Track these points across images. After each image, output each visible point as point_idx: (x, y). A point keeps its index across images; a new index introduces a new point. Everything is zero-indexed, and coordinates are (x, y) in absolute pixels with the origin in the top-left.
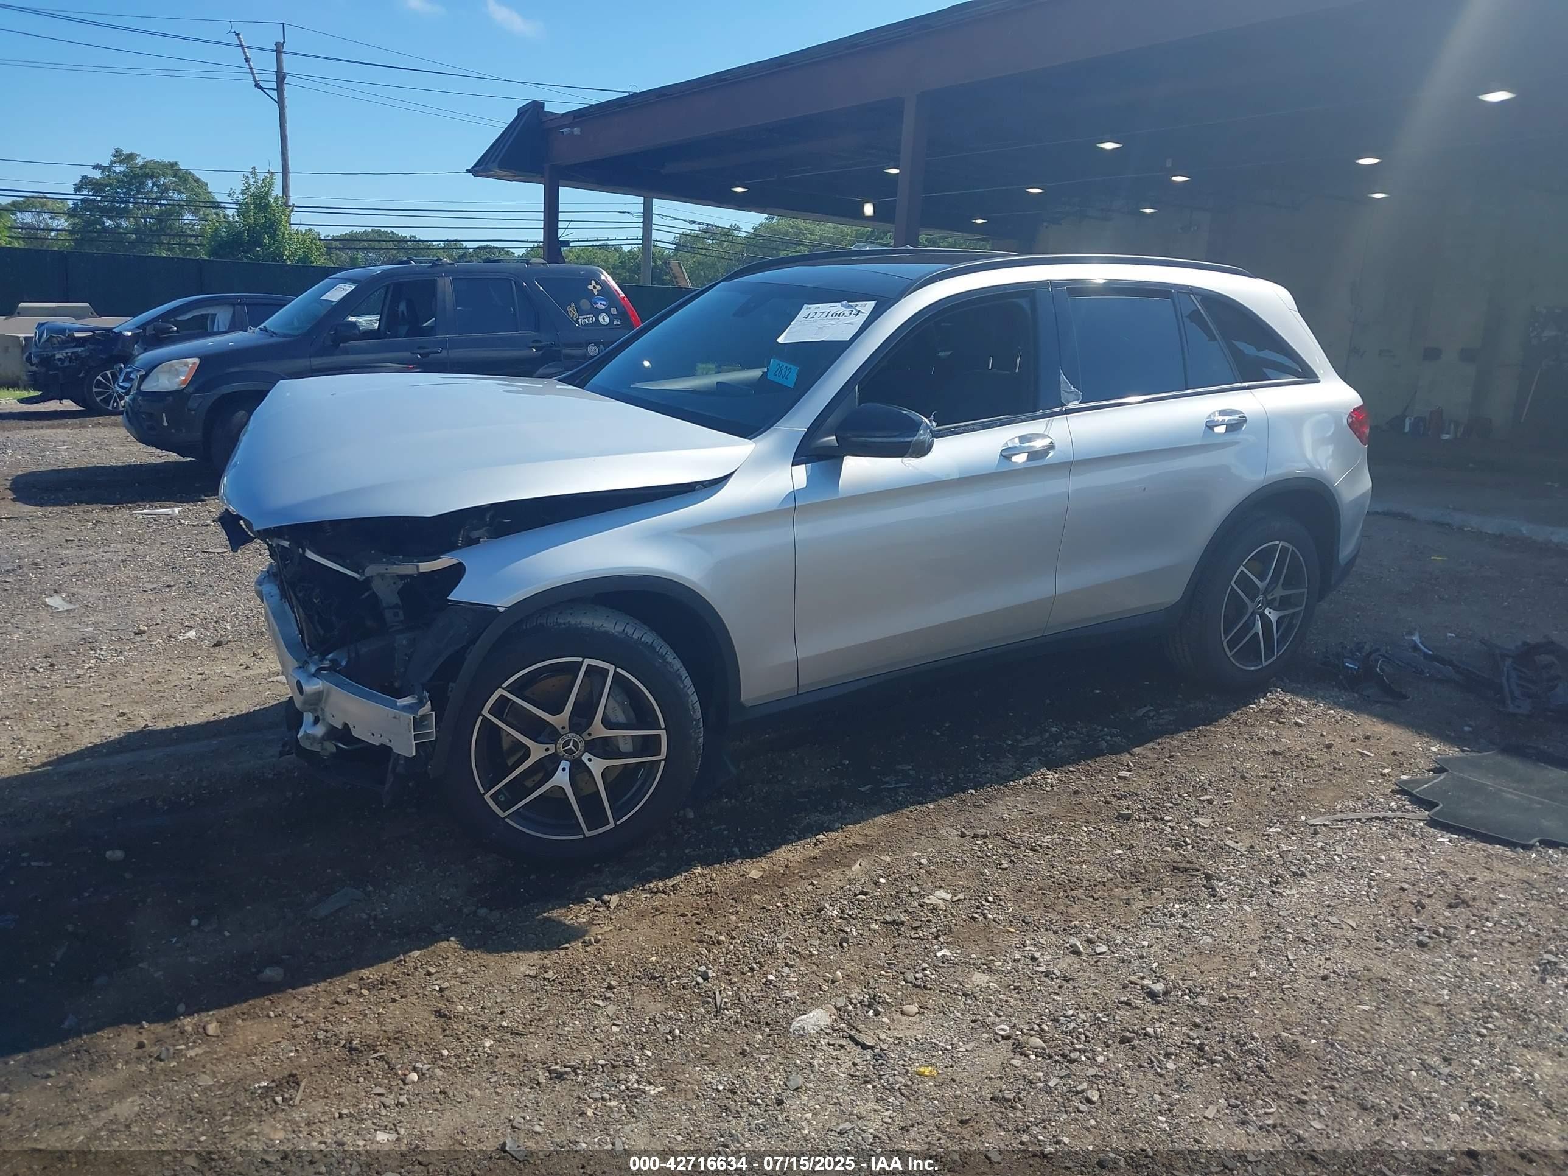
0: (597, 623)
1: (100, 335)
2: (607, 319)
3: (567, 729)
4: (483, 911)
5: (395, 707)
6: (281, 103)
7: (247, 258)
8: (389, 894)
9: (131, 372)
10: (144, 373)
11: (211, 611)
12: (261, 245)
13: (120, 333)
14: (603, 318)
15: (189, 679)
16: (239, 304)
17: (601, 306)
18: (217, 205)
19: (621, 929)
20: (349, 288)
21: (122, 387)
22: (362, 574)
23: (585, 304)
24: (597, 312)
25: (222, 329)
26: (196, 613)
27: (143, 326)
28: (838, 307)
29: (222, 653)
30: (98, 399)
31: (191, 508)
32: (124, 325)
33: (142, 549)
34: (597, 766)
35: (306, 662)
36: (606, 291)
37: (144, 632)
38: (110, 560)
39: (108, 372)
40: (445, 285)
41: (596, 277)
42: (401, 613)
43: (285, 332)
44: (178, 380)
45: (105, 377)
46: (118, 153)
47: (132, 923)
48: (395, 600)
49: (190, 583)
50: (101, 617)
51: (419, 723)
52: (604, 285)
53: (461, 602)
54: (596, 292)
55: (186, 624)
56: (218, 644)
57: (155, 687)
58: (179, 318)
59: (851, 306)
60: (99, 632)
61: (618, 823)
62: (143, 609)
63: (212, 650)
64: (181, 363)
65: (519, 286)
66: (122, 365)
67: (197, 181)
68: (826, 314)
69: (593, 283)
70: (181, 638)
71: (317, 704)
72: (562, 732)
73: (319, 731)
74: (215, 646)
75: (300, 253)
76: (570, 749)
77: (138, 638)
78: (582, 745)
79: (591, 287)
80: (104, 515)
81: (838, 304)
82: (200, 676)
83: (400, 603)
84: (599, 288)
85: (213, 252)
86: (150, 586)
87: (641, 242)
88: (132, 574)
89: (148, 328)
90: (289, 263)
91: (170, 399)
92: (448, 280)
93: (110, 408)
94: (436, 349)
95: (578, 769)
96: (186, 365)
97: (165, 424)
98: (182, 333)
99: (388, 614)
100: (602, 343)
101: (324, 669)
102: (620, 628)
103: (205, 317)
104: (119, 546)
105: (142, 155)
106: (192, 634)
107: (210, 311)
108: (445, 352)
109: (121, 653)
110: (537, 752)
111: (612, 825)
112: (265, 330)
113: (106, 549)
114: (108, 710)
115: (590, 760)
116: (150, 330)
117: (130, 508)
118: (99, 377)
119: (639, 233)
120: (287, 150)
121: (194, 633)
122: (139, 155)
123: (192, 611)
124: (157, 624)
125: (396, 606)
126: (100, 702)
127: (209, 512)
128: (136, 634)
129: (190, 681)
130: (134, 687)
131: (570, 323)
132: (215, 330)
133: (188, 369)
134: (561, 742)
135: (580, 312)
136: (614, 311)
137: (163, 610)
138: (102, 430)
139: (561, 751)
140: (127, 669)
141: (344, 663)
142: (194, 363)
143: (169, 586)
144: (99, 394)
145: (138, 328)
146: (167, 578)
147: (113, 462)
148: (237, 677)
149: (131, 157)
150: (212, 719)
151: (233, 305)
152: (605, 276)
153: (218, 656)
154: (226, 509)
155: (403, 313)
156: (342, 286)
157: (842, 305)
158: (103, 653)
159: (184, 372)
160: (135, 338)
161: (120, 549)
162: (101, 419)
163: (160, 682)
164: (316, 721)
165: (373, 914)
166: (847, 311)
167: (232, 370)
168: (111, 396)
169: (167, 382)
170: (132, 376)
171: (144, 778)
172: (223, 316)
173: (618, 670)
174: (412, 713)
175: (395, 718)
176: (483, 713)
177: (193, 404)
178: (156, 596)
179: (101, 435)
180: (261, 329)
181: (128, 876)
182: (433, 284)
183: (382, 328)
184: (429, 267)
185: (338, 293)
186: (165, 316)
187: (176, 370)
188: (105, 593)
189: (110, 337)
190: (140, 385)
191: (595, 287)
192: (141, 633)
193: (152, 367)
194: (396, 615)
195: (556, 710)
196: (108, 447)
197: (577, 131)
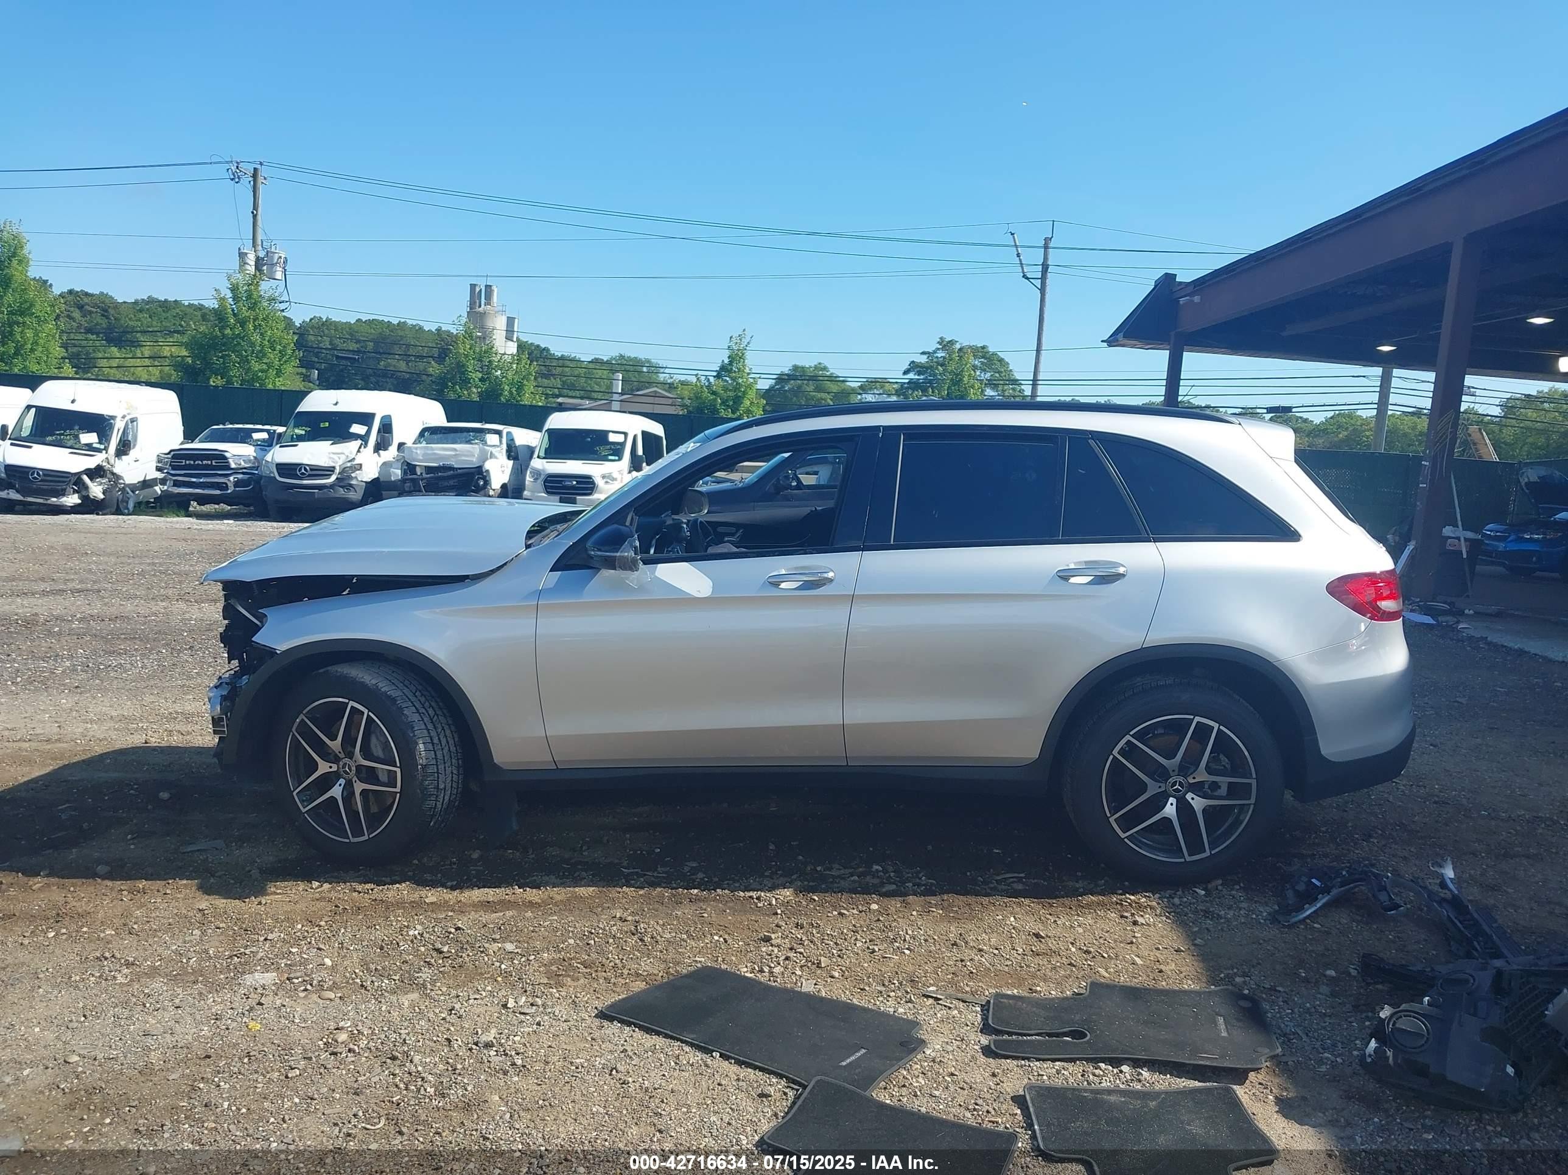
0: (360, 675)
6: (1043, 290)
18: (1015, 382)
34: (358, 787)
46: (941, 341)
53: (263, 645)
61: (370, 837)
67: (1001, 360)
72: (340, 756)
78: (353, 769)
87: (1376, 406)
105: (960, 341)
110: (323, 767)
111: (366, 837)
115: (355, 782)
119: (1375, 397)
120: (1042, 330)
122: (957, 342)
149: (952, 342)
173: (370, 713)
176: (293, 730)
197: (1197, 299)
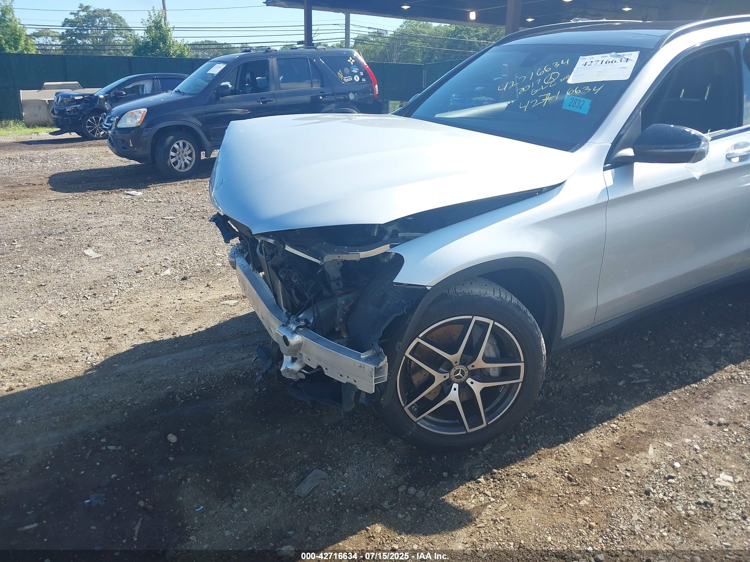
0: (483, 292)
1: (88, 98)
2: (358, 79)
3: (458, 363)
4: (412, 490)
5: (359, 358)
7: (152, 55)
8: (343, 473)
9: (111, 117)
10: (118, 118)
11: (176, 256)
12: (159, 48)
13: (98, 96)
14: (357, 78)
15: (174, 303)
16: (156, 79)
17: (355, 71)
19: (514, 509)
20: (222, 66)
21: (106, 125)
22: (322, 259)
23: (346, 70)
24: (353, 75)
25: (148, 93)
26: (167, 258)
27: (108, 92)
28: (608, 57)
29: (188, 284)
30: (89, 132)
31: (148, 192)
32: (99, 92)
33: (129, 218)
34: (477, 387)
35: (288, 323)
36: (357, 63)
37: (141, 271)
38: (114, 225)
39: (93, 117)
40: (273, 62)
41: (350, 55)
42: (341, 282)
43: (190, 92)
44: (136, 121)
45: (92, 120)
46: (81, 6)
47: (181, 498)
48: (338, 275)
49: (160, 238)
50: (115, 262)
51: (378, 371)
52: (356, 59)
53: (402, 284)
54: (352, 64)
55: (163, 265)
56: (184, 279)
57: (156, 310)
58: (126, 87)
59: (619, 56)
60: (117, 272)
61: (489, 423)
62: (138, 256)
63: (182, 282)
64: (137, 111)
65: (311, 61)
66: (105, 114)
67: (120, 18)
68: (600, 62)
69: (351, 58)
70: (162, 275)
71: (296, 351)
72: (454, 364)
73: (296, 367)
74: (183, 279)
75: (178, 52)
76: (459, 376)
77: (139, 275)
78: (466, 373)
79: (349, 61)
80: (104, 197)
81: (608, 55)
82: (179, 301)
83: (341, 276)
84: (354, 61)
85: (135, 53)
86: (138, 241)
87: (344, 40)
88: (127, 233)
89: (111, 93)
90: (173, 57)
91: (133, 131)
92: (274, 60)
93: (95, 136)
94: (270, 99)
95: (464, 388)
96: (140, 112)
97: (131, 145)
98: (128, 95)
99: (333, 285)
100: (356, 92)
101: (300, 327)
102: (497, 295)
103: (137, 87)
104: (117, 216)
106: (168, 272)
107: (142, 83)
108: (274, 101)
109: (131, 285)
110: (439, 378)
111: (485, 425)
112: (178, 92)
113: (110, 218)
114: (132, 326)
115: (472, 383)
116: (112, 95)
117: (116, 192)
118: (89, 120)
119: (343, 35)
121: (169, 271)
122: (92, 7)
123: (165, 257)
124: (147, 266)
125: (339, 279)
126: (126, 320)
127: (159, 193)
128: (137, 272)
129: (175, 305)
130: (143, 309)
131: (340, 81)
132: (145, 93)
133: (141, 115)
134: (453, 371)
135: (344, 75)
136: (362, 74)
137: (149, 256)
138: (93, 148)
139: (453, 378)
140: (137, 296)
141: (311, 321)
142: (144, 111)
143: (149, 241)
144: (89, 129)
145: (106, 93)
146: (147, 236)
147: (103, 166)
148: (202, 301)
149: (88, 7)
150: (195, 332)
151: (153, 79)
152: (356, 54)
153: (187, 287)
154: (218, 213)
155: (248, 79)
156: (218, 65)
157: (611, 56)
158: (121, 285)
159: (139, 116)
160: (106, 99)
161: (117, 219)
162: (92, 142)
163: (157, 306)
164: (294, 360)
165: (338, 491)
166: (618, 60)
167: (165, 114)
168: (95, 130)
169: (130, 122)
170: (112, 120)
171: (165, 378)
172: (148, 86)
173: (496, 323)
174: (374, 364)
175: (360, 366)
176: (406, 354)
177: (145, 134)
178: (142, 247)
179: (94, 151)
180: (176, 91)
181: (171, 459)
182: (267, 62)
183: (237, 88)
184: (264, 53)
185: (217, 69)
186: (119, 87)
187: (135, 115)
188: (115, 246)
189: (93, 99)
190: (116, 124)
191: (351, 61)
192: (138, 272)
193: (121, 115)
194: (338, 284)
195: (453, 351)
196: (98, 158)
